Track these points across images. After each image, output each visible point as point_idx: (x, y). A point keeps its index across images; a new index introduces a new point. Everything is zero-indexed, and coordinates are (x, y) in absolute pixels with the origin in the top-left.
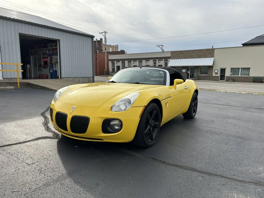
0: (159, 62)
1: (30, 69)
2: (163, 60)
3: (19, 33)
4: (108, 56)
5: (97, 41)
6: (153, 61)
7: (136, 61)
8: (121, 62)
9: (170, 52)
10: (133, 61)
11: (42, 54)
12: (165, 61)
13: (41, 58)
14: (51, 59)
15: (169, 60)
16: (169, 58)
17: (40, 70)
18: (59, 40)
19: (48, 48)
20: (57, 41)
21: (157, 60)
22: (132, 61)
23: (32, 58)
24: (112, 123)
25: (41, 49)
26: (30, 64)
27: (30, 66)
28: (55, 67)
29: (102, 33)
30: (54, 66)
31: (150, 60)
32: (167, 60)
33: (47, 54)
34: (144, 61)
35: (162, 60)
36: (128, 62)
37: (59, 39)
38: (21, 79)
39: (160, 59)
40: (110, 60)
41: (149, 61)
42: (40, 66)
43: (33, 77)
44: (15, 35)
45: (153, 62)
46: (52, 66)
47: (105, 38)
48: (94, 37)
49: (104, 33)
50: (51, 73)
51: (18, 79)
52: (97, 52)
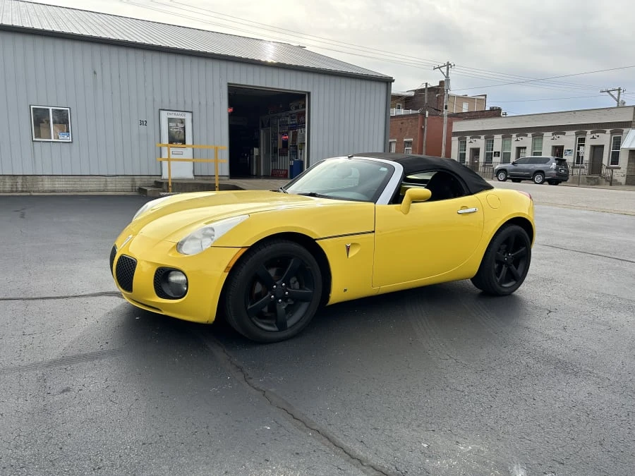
0: (593, 138)
1: (258, 157)
2: (608, 131)
3: (229, 84)
4: (450, 125)
5: (429, 88)
6: (577, 134)
7: (526, 136)
8: (483, 137)
9: (633, 108)
10: (517, 136)
11: (280, 126)
12: (612, 133)
13: (277, 133)
14: (295, 135)
15: (625, 130)
16: (628, 125)
17: (274, 160)
18: (309, 93)
19: (290, 112)
20: (305, 95)
21: (589, 132)
22: (514, 136)
23: (262, 131)
24: (175, 278)
25: (279, 114)
26: (258, 146)
27: (260, 152)
28: (301, 154)
29: (439, 68)
30: (299, 151)
31: (568, 133)
32: (621, 132)
33: (287, 125)
34: (548, 136)
35: (605, 132)
36: (503, 137)
37: (309, 91)
38: (227, 178)
39: (599, 128)
40: (456, 134)
41: (564, 134)
42: (275, 151)
43: (262, 174)
44: (221, 87)
45: (575, 137)
46: (295, 153)
47: (448, 80)
48: (393, 81)
49: (446, 67)
50: (291, 166)
51: (217, 178)
52: (425, 114)
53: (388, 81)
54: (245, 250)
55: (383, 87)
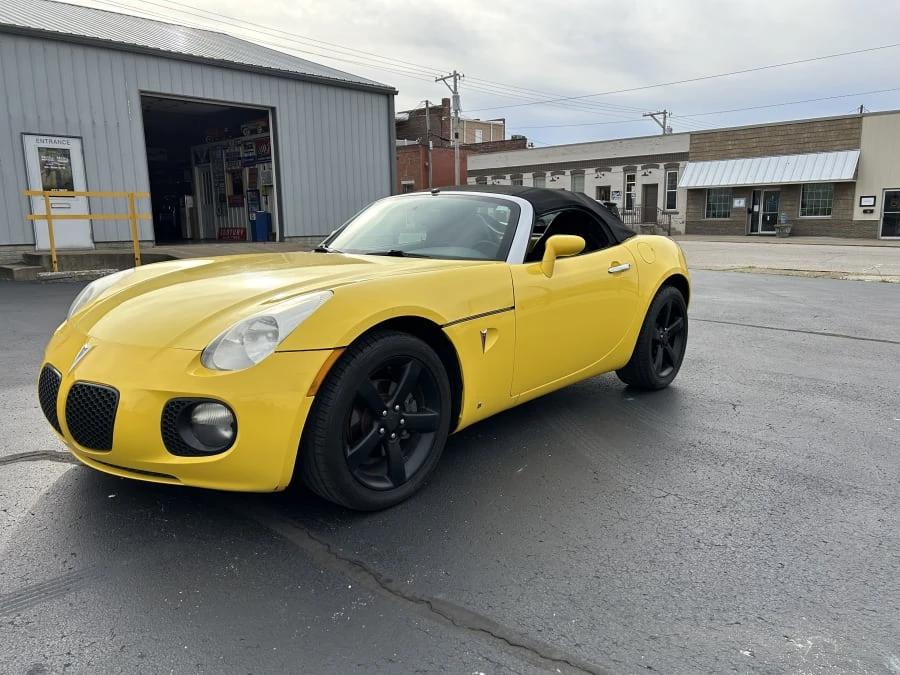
0: (645, 175)
1: (194, 210)
2: (662, 165)
3: (142, 92)
4: (464, 161)
5: (431, 109)
6: (625, 170)
7: (564, 174)
8: (508, 175)
9: (689, 136)
10: (552, 174)
11: (227, 160)
12: (666, 168)
13: (223, 172)
14: (254, 174)
15: (682, 164)
16: (684, 156)
17: (222, 213)
18: (273, 109)
19: (244, 139)
20: (267, 112)
21: (639, 167)
22: (548, 174)
23: (196, 170)
25: (224, 143)
26: (192, 193)
27: (195, 201)
28: (267, 203)
29: (443, 79)
30: (263, 199)
31: (615, 169)
32: (677, 167)
33: (240, 159)
34: (590, 172)
35: (657, 167)
36: (534, 177)
37: (273, 105)
38: (151, 244)
39: (651, 161)
40: (473, 173)
41: (610, 170)
42: (222, 199)
43: (202, 237)
44: (128, 98)
45: (622, 174)
46: (256, 201)
47: (456, 97)
48: (397, 93)
49: (452, 79)
50: (253, 223)
51: (136, 244)
52: (428, 146)
53: (389, 94)
54: (339, 353)
55: (383, 100)
